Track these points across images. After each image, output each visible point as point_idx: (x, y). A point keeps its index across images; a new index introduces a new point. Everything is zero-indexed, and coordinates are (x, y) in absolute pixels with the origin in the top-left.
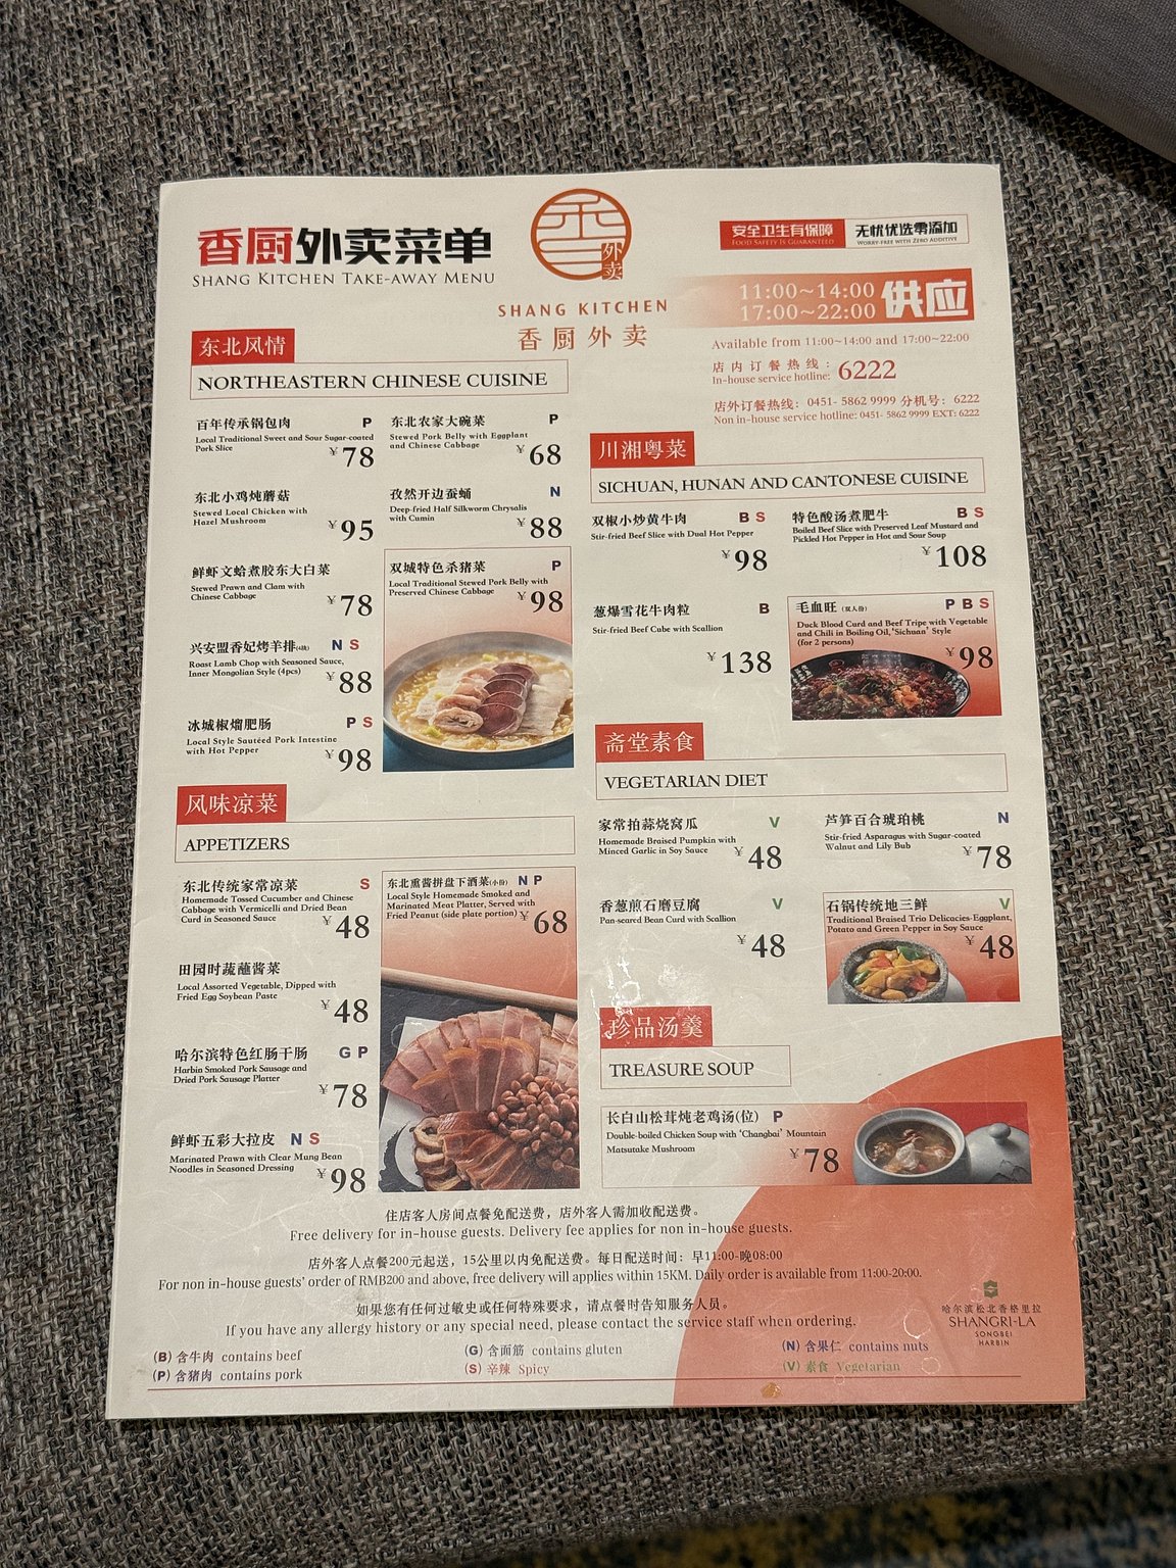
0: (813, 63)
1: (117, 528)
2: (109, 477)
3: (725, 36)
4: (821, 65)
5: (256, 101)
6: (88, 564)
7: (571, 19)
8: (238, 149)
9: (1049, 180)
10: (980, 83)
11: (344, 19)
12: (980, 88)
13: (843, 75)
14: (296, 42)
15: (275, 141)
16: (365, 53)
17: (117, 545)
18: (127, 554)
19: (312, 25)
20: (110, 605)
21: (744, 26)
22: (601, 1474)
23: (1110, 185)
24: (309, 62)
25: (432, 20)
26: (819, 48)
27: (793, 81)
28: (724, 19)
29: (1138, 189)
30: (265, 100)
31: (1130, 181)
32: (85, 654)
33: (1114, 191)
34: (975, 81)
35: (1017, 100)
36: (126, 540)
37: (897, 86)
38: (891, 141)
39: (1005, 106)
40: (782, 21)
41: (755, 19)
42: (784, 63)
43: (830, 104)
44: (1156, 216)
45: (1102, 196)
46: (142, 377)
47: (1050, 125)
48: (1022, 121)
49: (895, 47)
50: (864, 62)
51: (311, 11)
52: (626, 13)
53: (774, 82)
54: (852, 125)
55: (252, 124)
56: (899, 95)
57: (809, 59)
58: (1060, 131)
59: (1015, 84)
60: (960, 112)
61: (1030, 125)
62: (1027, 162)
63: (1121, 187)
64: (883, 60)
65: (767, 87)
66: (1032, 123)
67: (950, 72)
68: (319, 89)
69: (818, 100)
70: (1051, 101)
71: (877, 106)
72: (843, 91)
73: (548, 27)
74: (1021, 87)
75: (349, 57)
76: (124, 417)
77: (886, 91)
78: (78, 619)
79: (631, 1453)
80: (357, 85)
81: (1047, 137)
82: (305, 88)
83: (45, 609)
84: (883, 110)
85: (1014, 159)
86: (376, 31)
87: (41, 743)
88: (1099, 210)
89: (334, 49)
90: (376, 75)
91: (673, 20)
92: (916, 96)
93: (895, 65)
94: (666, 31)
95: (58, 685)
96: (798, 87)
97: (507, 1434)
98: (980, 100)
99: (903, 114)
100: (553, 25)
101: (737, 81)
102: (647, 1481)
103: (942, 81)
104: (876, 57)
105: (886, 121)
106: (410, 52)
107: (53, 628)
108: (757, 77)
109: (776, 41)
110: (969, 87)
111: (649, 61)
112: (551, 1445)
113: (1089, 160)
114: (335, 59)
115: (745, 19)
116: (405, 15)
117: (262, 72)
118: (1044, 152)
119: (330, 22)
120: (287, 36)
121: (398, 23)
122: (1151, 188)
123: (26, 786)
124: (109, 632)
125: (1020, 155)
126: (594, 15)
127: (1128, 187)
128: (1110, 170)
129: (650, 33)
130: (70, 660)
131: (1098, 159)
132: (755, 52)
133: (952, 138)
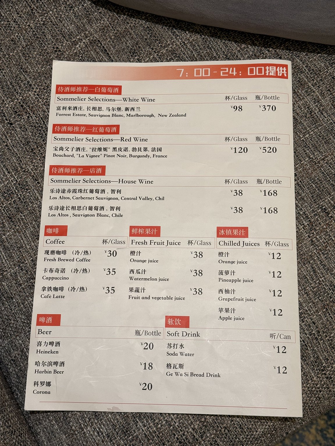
0: (155, 42)
1: (20, 236)
2: (11, 223)
3: (129, 43)
4: (158, 42)
5: (9, 106)
6: (16, 249)
7: (86, 53)
8: (10, 121)
9: (230, 51)
10: (201, 32)
11: (24, 75)
12: (202, 33)
13: (165, 43)
14: (13, 86)
15: (19, 115)
16: (34, 82)
17: (22, 241)
18: (26, 242)
19: (16, 80)
20: (27, 258)
21: (133, 39)
22: (257, 438)
23: (246, 46)
24: (19, 90)
25: (48, 67)
26: (155, 38)
27: (152, 49)
28: (127, 39)
29: (254, 45)
30: (11, 105)
31: (251, 43)
32: (25, 274)
33: (248, 47)
34: (200, 32)
35: (213, 33)
36: (24, 238)
37: (180, 40)
38: (185, 55)
39: (210, 36)
40: (142, 34)
41: (135, 36)
42: (148, 45)
43: (165, 52)
44: (261, 50)
45: (245, 50)
46: (9, 193)
47: (224, 36)
48: (216, 38)
49: (175, 30)
50: (169, 37)
51: (14, 76)
52: (100, 47)
53: (147, 51)
54: (173, 55)
55: (11, 113)
56: (182, 43)
57: (154, 41)
58: (227, 37)
59: (210, 29)
60: (199, 41)
61: (219, 38)
62: (222, 48)
63: (249, 46)
64: (173, 35)
65: (146, 53)
66: (219, 37)
67: (192, 32)
68: (25, 97)
69: (161, 52)
70: (221, 30)
71: (177, 47)
72: (167, 47)
73: (80, 58)
74: (212, 29)
75: (30, 85)
76: (9, 205)
77: (178, 43)
78: (19, 265)
79: (263, 429)
80: (35, 92)
81: (224, 40)
82: (21, 98)
83: (8, 266)
84: (179, 48)
85: (219, 49)
86: (34, 75)
87: (23, 304)
88: (246, 54)
89: (24, 84)
90: (39, 87)
91: (113, 44)
92: (186, 41)
93: (177, 35)
94: (113, 47)
95: (21, 286)
96: (154, 50)
97: (229, 439)
98: (203, 37)
99: (185, 47)
100: (82, 57)
101: (138, 54)
102: (269, 435)
103: (191, 35)
104: (171, 35)
105: (181, 50)
106: (46, 78)
107: (13, 271)
108: (142, 51)
109: (143, 40)
110: (199, 34)
111: (112, 57)
112: (241, 437)
113: (238, 42)
114: (26, 87)
115: (132, 37)
116: (40, 68)
117: (7, 97)
118: (226, 44)
119: (20, 77)
120: (10, 85)
121: (39, 71)
122: (257, 43)
123: (23, 317)
124: (30, 266)
125: (220, 47)
126: (92, 50)
127: (251, 45)
128: (245, 42)
129: (109, 50)
130: (22, 277)
131: (240, 41)
132: (139, 45)
133: (200, 49)
